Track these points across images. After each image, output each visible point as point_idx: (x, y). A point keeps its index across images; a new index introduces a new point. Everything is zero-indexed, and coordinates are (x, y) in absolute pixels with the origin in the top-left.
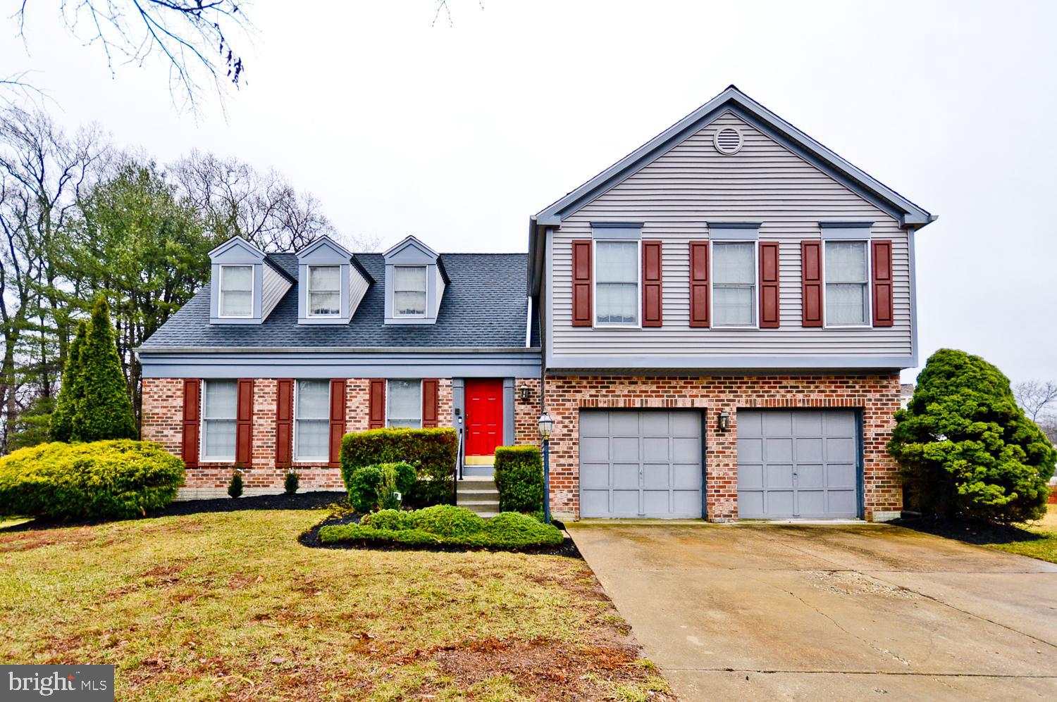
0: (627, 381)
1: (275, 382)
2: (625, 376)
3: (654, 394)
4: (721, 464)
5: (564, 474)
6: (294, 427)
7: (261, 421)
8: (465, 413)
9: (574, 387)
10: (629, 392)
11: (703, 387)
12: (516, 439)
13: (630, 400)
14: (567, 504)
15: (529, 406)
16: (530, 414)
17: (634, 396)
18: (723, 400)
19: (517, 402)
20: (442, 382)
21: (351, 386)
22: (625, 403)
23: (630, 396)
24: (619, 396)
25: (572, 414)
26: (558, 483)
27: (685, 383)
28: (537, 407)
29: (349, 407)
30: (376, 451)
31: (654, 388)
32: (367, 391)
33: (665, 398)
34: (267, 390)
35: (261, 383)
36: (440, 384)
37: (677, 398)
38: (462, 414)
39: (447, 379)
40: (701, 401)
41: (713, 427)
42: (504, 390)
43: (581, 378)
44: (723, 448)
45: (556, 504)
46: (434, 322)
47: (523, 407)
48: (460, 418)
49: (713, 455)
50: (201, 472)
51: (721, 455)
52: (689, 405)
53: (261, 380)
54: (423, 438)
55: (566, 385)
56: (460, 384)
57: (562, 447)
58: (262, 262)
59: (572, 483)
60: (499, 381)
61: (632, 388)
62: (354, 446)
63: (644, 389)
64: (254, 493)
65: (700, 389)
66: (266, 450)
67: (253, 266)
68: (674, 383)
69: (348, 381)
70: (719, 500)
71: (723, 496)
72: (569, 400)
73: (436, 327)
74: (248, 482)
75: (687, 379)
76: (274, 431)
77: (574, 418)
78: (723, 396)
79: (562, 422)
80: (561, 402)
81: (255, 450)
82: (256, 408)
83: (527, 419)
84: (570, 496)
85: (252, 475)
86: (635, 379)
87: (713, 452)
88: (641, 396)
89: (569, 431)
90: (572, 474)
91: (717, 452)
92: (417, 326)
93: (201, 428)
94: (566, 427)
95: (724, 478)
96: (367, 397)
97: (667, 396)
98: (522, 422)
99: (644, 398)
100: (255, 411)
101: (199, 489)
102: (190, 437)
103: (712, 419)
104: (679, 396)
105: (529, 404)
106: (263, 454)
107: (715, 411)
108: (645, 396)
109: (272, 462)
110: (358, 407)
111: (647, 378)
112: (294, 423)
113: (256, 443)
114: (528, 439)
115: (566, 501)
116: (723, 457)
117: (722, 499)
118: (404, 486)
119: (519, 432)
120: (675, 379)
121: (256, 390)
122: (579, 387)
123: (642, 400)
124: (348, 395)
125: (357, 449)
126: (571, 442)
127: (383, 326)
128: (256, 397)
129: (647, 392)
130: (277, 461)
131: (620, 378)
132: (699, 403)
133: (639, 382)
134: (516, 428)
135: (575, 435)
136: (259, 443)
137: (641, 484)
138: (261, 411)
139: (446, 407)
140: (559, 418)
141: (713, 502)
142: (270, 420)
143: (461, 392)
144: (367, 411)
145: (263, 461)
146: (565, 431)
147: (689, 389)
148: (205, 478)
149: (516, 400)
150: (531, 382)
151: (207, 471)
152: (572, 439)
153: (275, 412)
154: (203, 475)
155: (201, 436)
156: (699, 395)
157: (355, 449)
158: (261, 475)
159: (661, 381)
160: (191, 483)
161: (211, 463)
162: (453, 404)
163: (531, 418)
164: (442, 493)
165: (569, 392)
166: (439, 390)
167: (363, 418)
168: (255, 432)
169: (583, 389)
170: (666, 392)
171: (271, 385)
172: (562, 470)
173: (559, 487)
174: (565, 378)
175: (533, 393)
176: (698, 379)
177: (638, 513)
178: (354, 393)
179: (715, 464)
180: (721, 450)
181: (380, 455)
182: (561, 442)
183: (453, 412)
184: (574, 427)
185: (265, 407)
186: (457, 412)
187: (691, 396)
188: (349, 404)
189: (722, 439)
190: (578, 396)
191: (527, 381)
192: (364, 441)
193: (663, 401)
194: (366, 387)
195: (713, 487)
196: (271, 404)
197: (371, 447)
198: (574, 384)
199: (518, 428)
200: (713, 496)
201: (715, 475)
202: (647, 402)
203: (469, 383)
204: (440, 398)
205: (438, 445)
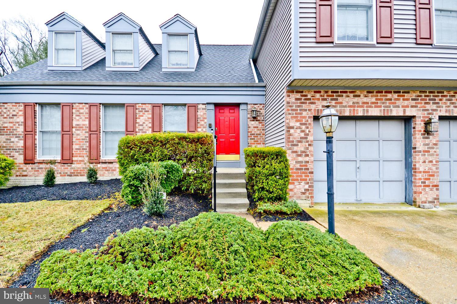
0: (352, 95)
1: (87, 106)
2: (350, 90)
3: (373, 105)
4: (427, 161)
5: (302, 169)
6: (101, 136)
7: (78, 132)
8: (216, 127)
9: (309, 99)
10: (353, 103)
11: (413, 100)
12: (249, 144)
13: (354, 110)
14: (304, 193)
15: (257, 122)
16: (258, 127)
17: (358, 107)
18: (428, 110)
19: (249, 120)
20: (200, 106)
21: (139, 109)
22: (350, 112)
23: (355, 107)
24: (345, 106)
25: (308, 121)
26: (297, 176)
27: (398, 96)
28: (262, 123)
29: (138, 123)
30: (147, 151)
31: (374, 100)
32: (150, 112)
33: (383, 108)
34: (81, 111)
35: (78, 106)
36: (199, 108)
37: (392, 108)
38: (213, 127)
39: (203, 104)
40: (411, 111)
41: (420, 131)
42: (241, 111)
43: (315, 92)
44: (428, 148)
45: (295, 194)
46: (193, 70)
47: (253, 122)
48: (212, 130)
49: (420, 154)
50: (37, 166)
51: (426, 154)
52: (401, 114)
53: (77, 104)
54: (188, 140)
55: (303, 98)
56: (212, 107)
57: (300, 148)
58: (81, 30)
59: (308, 176)
60: (237, 105)
61: (356, 100)
62: (128, 147)
63: (365, 101)
64: (75, 180)
65: (411, 101)
66: (82, 151)
67: (75, 32)
68: (389, 96)
69: (137, 105)
70: (425, 190)
71: (428, 186)
72: (305, 110)
73: (195, 73)
74: (70, 173)
75: (400, 92)
76: (87, 138)
77: (310, 124)
78: (428, 107)
79: (300, 128)
80: (299, 111)
81: (75, 151)
82: (75, 123)
83: (256, 130)
84: (307, 187)
85: (72, 168)
86: (358, 93)
87: (420, 152)
88: (362, 107)
89: (305, 135)
90: (308, 169)
91: (424, 151)
92: (183, 73)
93: (37, 137)
94: (303, 131)
95: (429, 172)
96: (150, 116)
97: (384, 107)
98: (253, 133)
99: (365, 108)
100: (74, 125)
101: (36, 178)
102: (29, 143)
103: (419, 125)
104: (394, 107)
105: (257, 121)
106: (80, 154)
107: (422, 119)
108: (367, 107)
109: (87, 159)
110: (144, 123)
111: (368, 92)
112: (101, 133)
113: (75, 147)
114: (257, 144)
115: (303, 191)
116: (428, 155)
117: (427, 189)
118: (172, 182)
119: (251, 139)
120: (390, 92)
121: (74, 111)
122: (313, 99)
123: (364, 110)
124: (138, 115)
125: (131, 149)
126: (307, 144)
127: (161, 72)
128: (74, 116)
129: (367, 103)
130: (90, 159)
131: (346, 92)
132: (409, 112)
133: (362, 95)
134: (248, 137)
135: (310, 138)
136: (77, 147)
137: (358, 177)
138: (78, 125)
139: (202, 123)
140: (298, 124)
141: (421, 191)
142: (84, 132)
143: (213, 113)
144: (150, 125)
145: (80, 159)
146: (302, 135)
147: (401, 101)
148: (40, 170)
149: (248, 118)
150: (258, 106)
151: (41, 166)
152: (308, 142)
153: (88, 126)
154: (38, 168)
155: (37, 142)
156: (410, 105)
157: (129, 150)
158: (79, 168)
159: (379, 94)
160: (31, 173)
161: (43, 160)
162: (207, 121)
163: (258, 130)
164: (204, 186)
165: (305, 103)
166: (198, 112)
167: (147, 130)
168: (74, 140)
169: (316, 101)
170: (383, 103)
171: (85, 108)
172: (300, 166)
173: (297, 180)
174: (302, 92)
175: (260, 114)
176: (408, 92)
177: (355, 199)
178: (141, 114)
179: (422, 161)
180: (427, 150)
181: (151, 155)
182: (300, 144)
183: (208, 126)
184: (309, 132)
185: (81, 123)
186: (210, 126)
187: (403, 107)
188: (138, 121)
189: (427, 141)
190: (313, 107)
191: (255, 106)
192: (137, 143)
193: (380, 111)
194: (149, 109)
195: (420, 179)
196: (85, 121)
197: (143, 148)
198: (309, 97)
199: (250, 137)
200: (421, 186)
201: (422, 169)
202: (368, 111)
203: (218, 106)
204: (199, 117)
205: (200, 145)
